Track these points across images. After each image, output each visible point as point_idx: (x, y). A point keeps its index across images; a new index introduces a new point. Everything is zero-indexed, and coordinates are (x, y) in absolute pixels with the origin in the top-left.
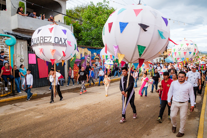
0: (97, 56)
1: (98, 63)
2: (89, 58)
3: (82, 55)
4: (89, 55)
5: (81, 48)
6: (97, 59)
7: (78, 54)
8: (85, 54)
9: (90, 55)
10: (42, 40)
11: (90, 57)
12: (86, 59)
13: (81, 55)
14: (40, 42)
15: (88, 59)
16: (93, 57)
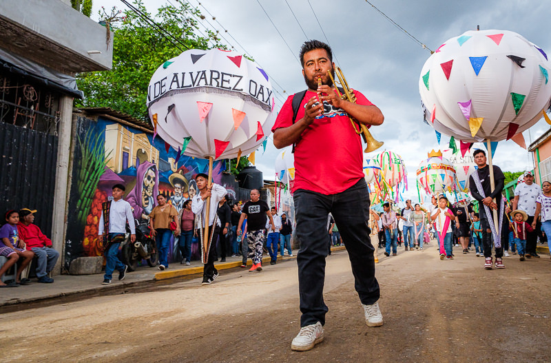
0: (177, 172)
1: (180, 198)
2: (151, 173)
3: (128, 157)
4: (153, 161)
5: (127, 131)
6: (178, 185)
7: (115, 150)
8: (141, 154)
9: (157, 162)
10: (216, 79)
11: (155, 171)
12: (141, 175)
13: (126, 156)
14: (209, 83)
15: (149, 178)
16: (166, 172)
